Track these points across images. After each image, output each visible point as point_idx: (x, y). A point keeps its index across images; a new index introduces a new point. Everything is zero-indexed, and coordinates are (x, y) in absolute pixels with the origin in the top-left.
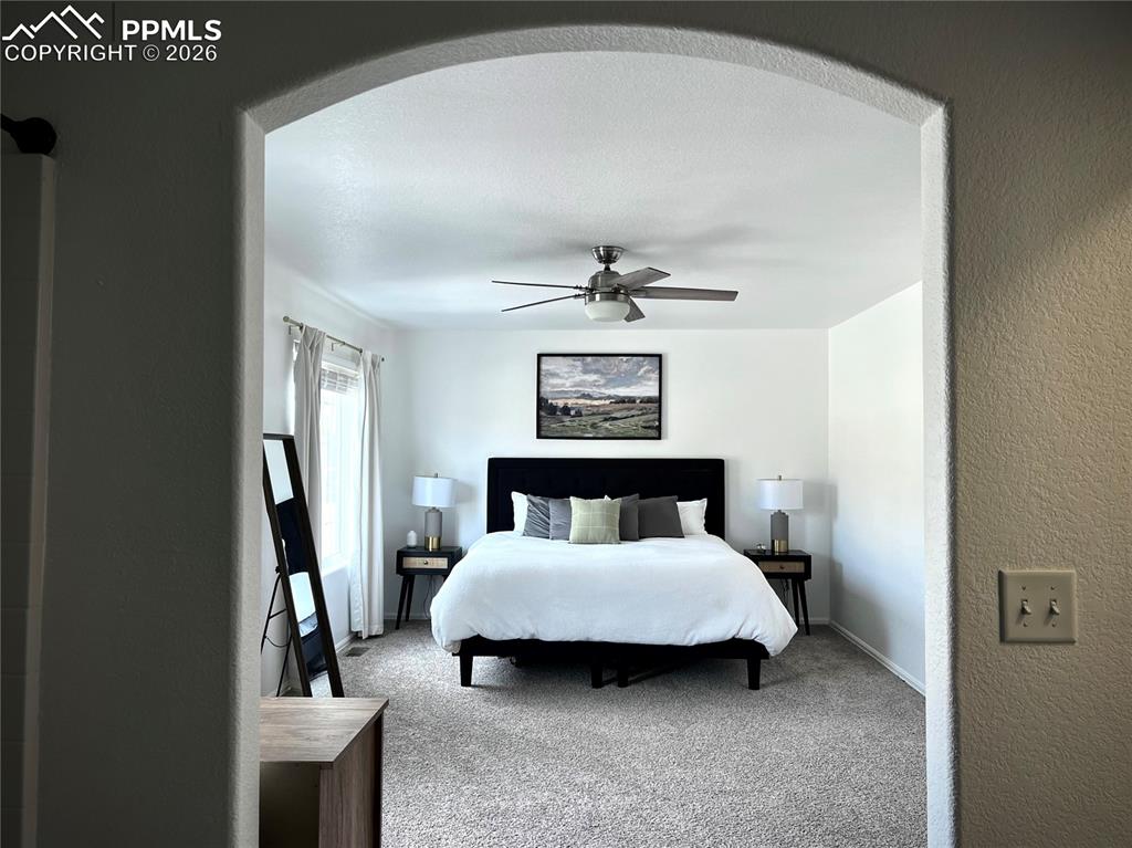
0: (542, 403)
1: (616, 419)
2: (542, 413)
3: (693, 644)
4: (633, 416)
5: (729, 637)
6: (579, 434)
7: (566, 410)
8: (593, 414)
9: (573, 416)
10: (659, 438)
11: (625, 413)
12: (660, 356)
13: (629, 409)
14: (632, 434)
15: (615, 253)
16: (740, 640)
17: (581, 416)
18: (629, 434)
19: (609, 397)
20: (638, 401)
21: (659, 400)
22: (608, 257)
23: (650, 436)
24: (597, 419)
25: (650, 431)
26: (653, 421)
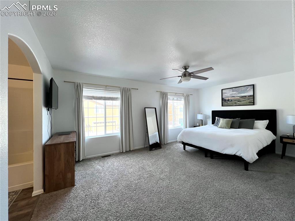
0: (223, 99)
1: (241, 101)
2: (223, 101)
3: (224, 153)
4: (246, 100)
5: (233, 154)
6: (231, 105)
7: (228, 100)
8: (235, 100)
9: (230, 101)
10: (254, 105)
11: (243, 100)
12: (253, 85)
13: (244, 99)
14: (246, 104)
16: (237, 156)
17: (232, 101)
19: (239, 96)
20: (247, 97)
21: (253, 96)
22: (186, 69)
24: (235, 102)
25: (251, 103)
26: (252, 101)
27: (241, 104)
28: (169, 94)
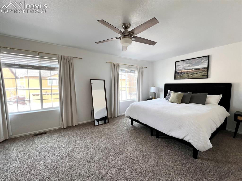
0: (176, 72)
1: (194, 74)
2: (176, 74)
3: (170, 135)
4: (199, 73)
6: (184, 78)
7: (181, 73)
9: (183, 74)
10: (207, 78)
11: (197, 72)
12: (209, 56)
13: (198, 71)
14: (199, 77)
17: (185, 74)
18: (198, 77)
19: (192, 69)
20: (201, 69)
21: (208, 68)
23: (204, 77)
24: (189, 74)
25: (204, 76)
26: (206, 73)
27: (194, 77)
28: (120, 66)
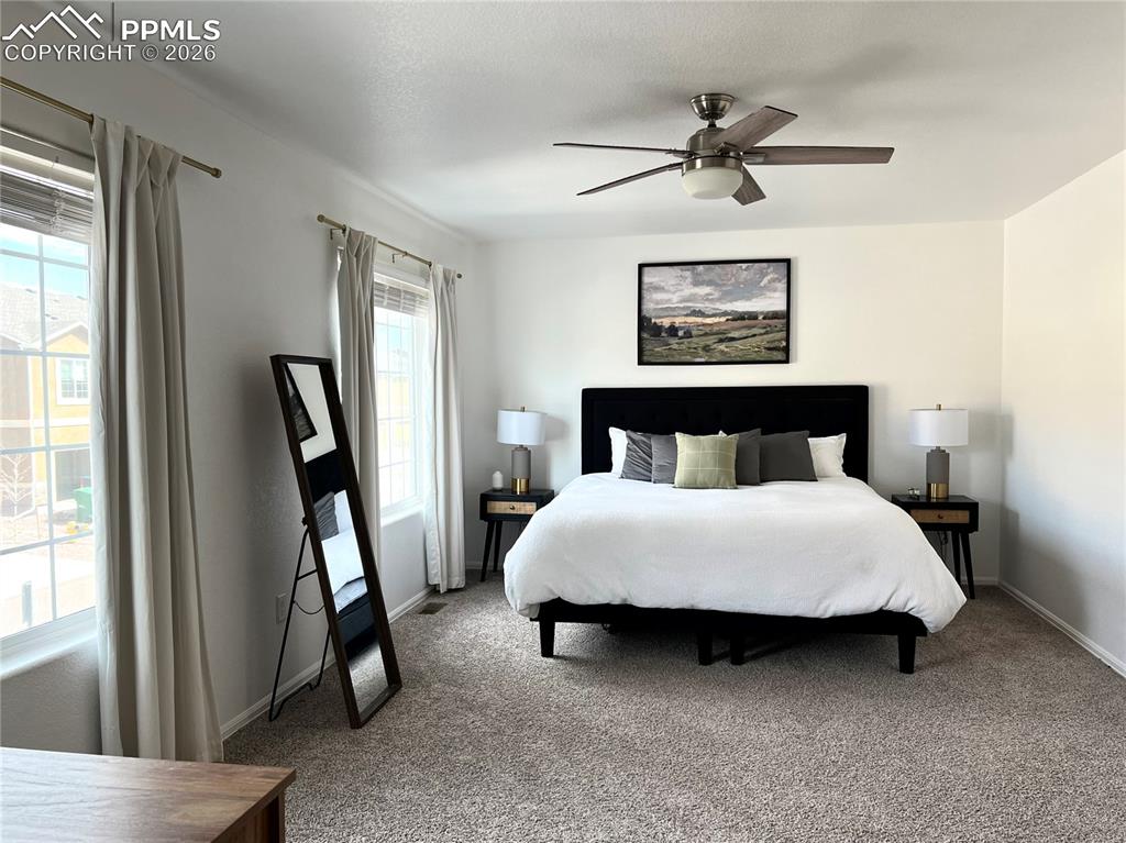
0: (643, 323)
1: (733, 339)
2: (645, 335)
3: (828, 615)
4: (754, 335)
5: (875, 608)
6: (688, 358)
7: (673, 331)
8: (706, 334)
9: (681, 338)
10: (787, 361)
11: (744, 333)
12: (788, 261)
13: (749, 327)
14: (753, 357)
15: (722, 103)
16: (890, 613)
17: (691, 336)
18: (748, 358)
19: (725, 314)
20: (760, 318)
21: (785, 317)
22: (712, 111)
23: (775, 358)
24: (710, 340)
25: (775, 353)
26: (780, 341)
27: (734, 355)
